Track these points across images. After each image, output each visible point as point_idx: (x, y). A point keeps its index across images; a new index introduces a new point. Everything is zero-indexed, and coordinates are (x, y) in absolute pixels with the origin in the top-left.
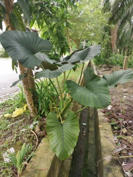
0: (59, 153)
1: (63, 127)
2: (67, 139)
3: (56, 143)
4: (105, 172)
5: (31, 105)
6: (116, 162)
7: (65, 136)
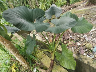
0: (73, 68)
1: (64, 55)
2: (70, 59)
3: (69, 65)
4: (81, 61)
5: (25, 62)
6: (78, 54)
7: (68, 59)
